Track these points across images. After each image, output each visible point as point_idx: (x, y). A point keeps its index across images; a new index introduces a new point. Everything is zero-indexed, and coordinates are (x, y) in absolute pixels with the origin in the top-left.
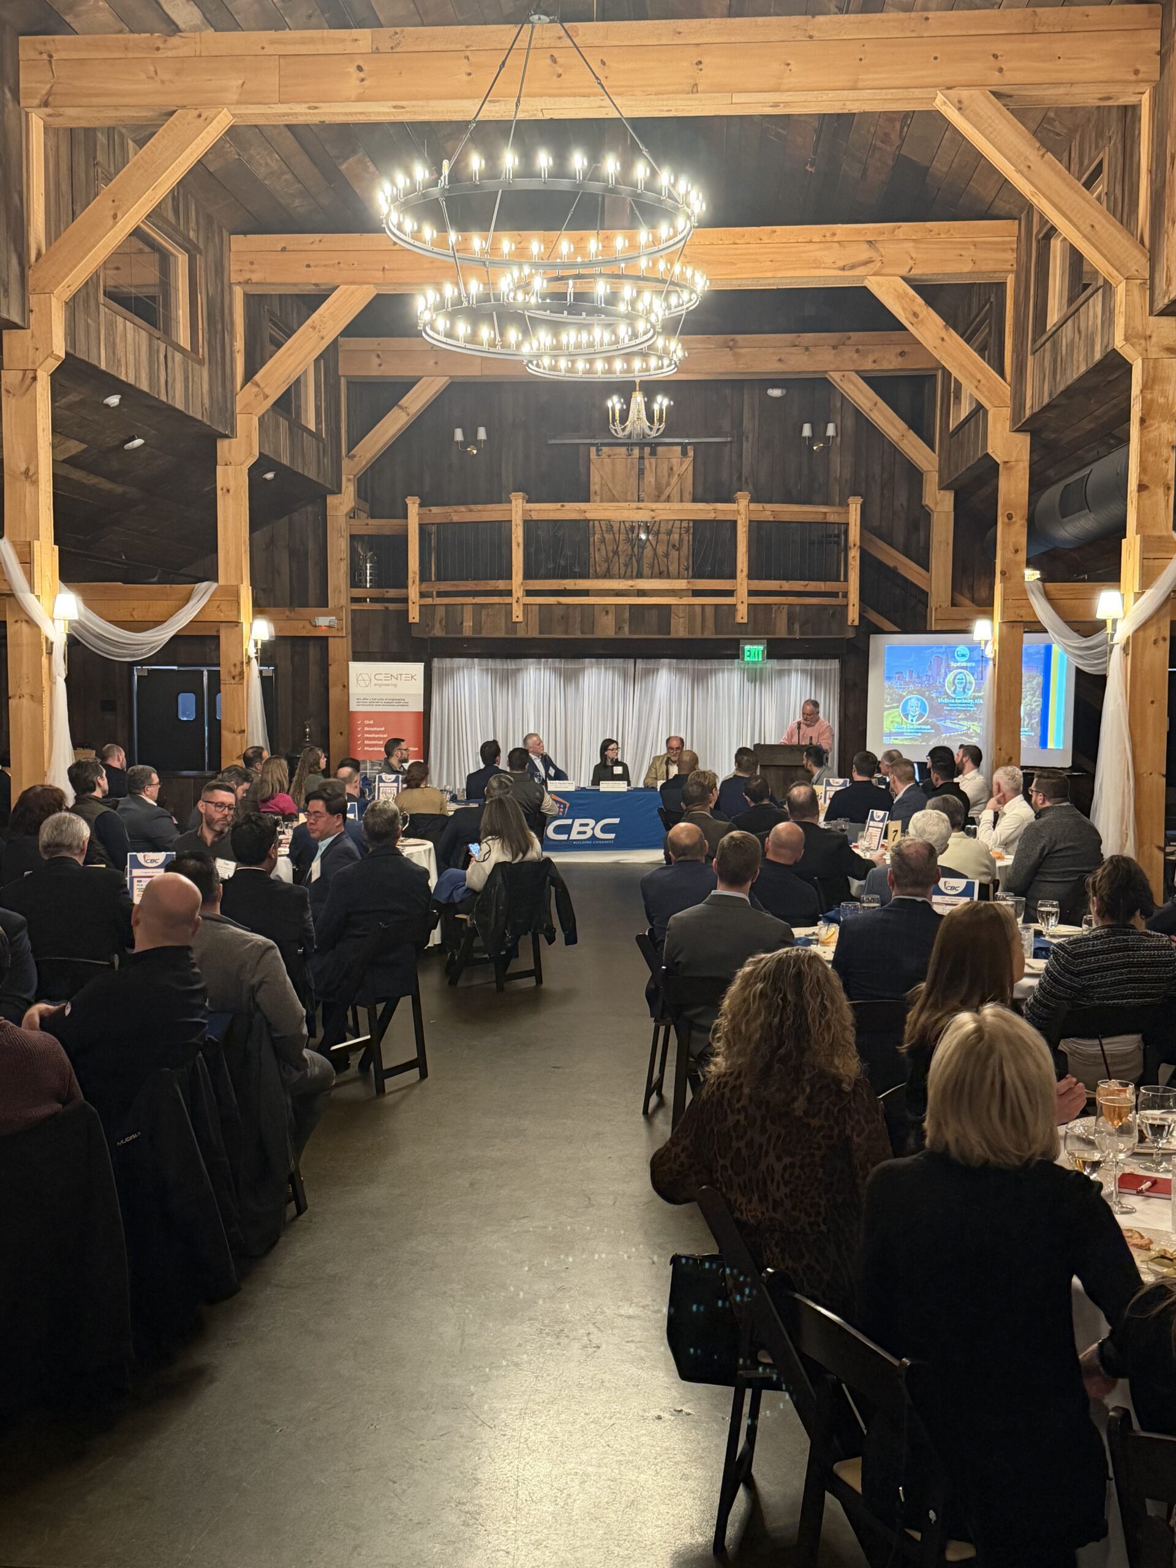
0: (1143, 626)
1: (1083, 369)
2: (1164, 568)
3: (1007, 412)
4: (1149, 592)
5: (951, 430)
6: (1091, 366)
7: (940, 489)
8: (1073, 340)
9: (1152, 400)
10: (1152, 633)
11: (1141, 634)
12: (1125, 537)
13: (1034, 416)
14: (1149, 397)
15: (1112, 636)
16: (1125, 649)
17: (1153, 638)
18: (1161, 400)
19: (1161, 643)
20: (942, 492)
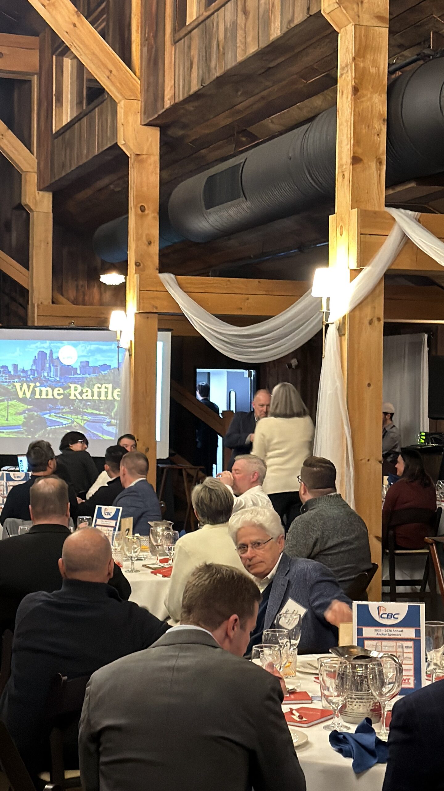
0: (359, 307)
1: (252, 49)
2: (381, 244)
3: (138, 105)
4: (367, 270)
5: (54, 132)
6: (263, 45)
7: (40, 189)
8: (235, 24)
9: (364, 68)
10: (368, 312)
11: (357, 313)
12: (334, 213)
13: (175, 107)
14: (362, 65)
15: (328, 314)
16: (340, 330)
17: (369, 318)
18: (373, 70)
19: (376, 322)
20: (41, 193)
